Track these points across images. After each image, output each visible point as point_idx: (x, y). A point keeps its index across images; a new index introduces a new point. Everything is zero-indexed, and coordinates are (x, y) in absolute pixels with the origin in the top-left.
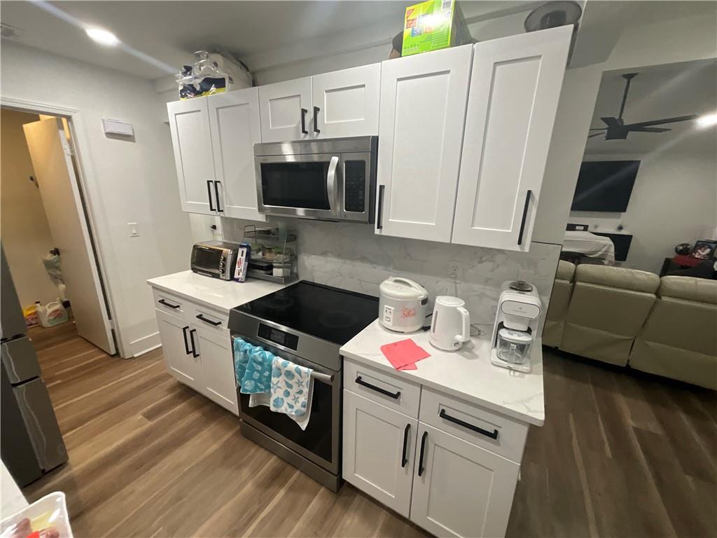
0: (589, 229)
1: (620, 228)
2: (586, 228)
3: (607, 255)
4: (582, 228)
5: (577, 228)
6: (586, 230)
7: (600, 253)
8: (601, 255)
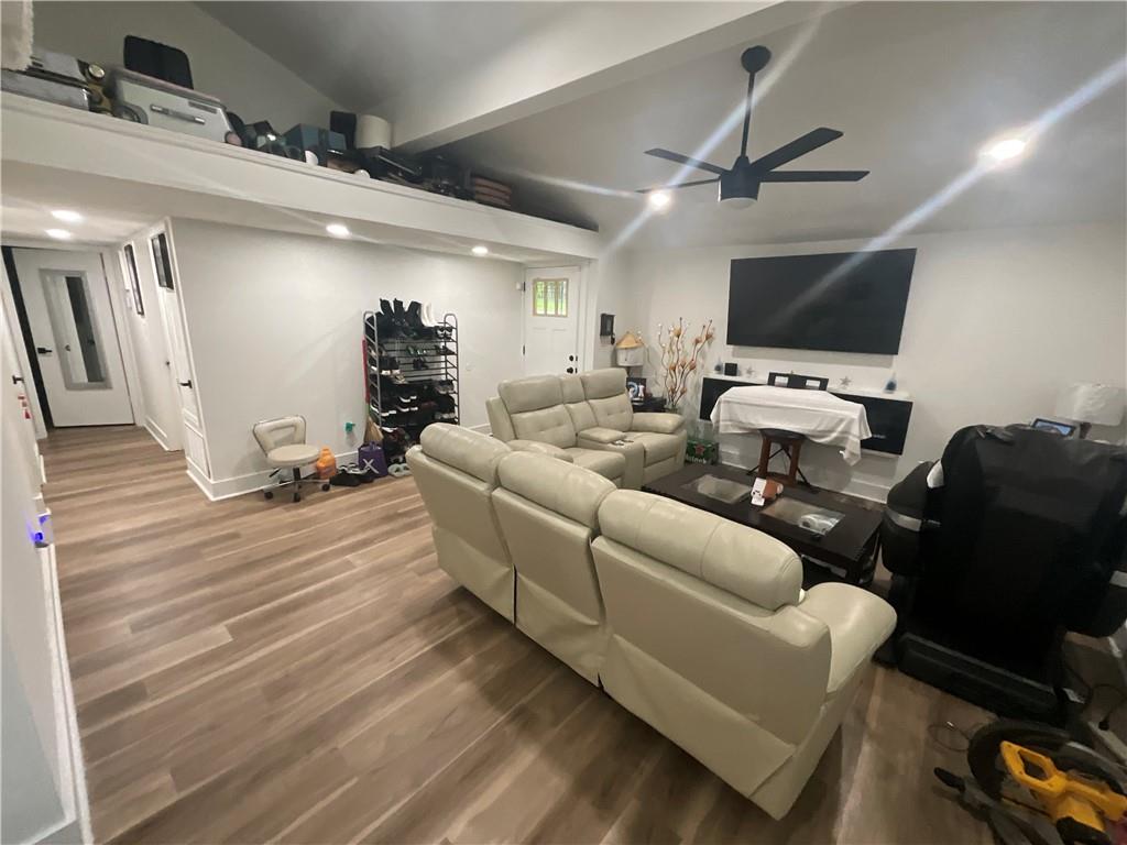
0: (828, 386)
1: (891, 387)
2: (824, 384)
3: (847, 438)
4: (817, 384)
5: (809, 383)
6: (825, 390)
7: (834, 435)
8: (836, 438)
